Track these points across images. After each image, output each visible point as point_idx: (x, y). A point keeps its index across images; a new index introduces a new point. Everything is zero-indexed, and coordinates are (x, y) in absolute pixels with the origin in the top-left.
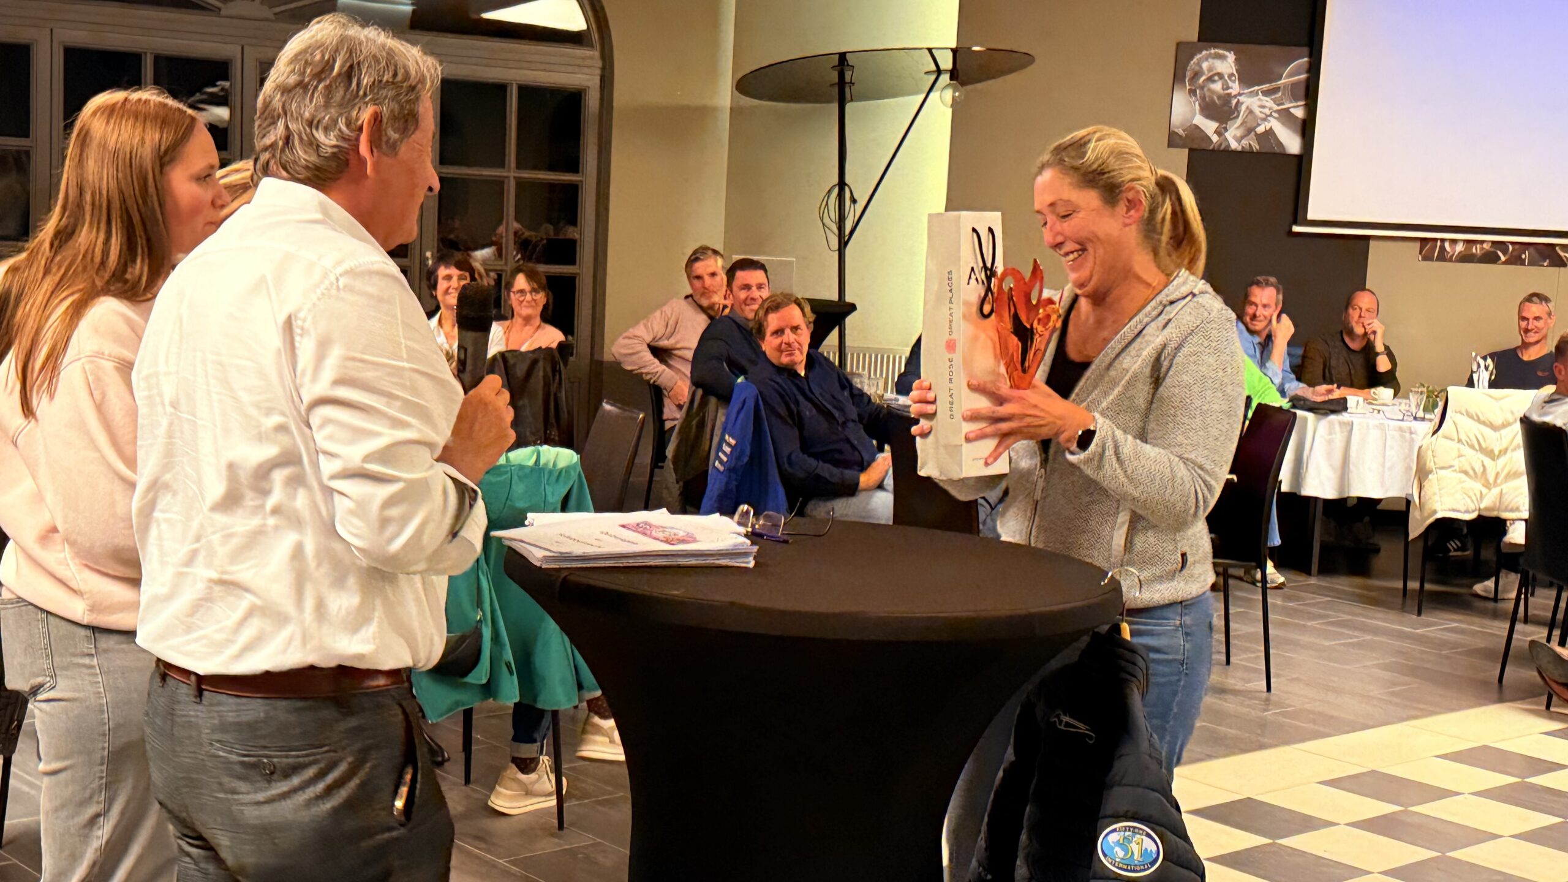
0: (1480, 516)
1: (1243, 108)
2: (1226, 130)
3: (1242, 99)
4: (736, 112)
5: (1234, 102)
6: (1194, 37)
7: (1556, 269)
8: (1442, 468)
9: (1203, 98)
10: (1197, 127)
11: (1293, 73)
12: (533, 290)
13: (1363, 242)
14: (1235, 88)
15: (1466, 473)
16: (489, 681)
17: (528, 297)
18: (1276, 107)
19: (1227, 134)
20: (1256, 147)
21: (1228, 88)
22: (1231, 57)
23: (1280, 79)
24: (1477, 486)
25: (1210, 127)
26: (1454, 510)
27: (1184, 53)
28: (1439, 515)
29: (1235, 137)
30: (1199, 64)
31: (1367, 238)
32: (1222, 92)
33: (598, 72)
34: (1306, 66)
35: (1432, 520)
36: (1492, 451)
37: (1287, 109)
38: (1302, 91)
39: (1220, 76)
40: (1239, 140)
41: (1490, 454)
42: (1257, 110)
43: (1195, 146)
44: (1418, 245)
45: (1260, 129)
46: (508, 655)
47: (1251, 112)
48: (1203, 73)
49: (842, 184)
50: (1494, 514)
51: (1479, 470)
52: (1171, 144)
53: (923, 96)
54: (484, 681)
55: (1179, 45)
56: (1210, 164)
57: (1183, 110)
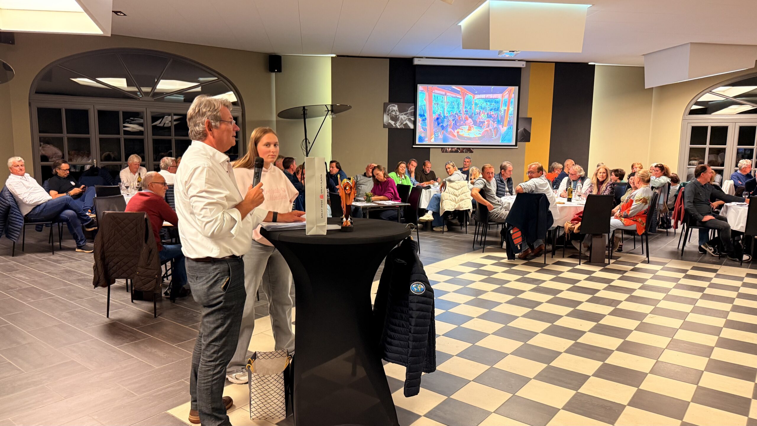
0: (455, 210)
1: (400, 118)
2: (396, 123)
3: (399, 116)
5: (398, 117)
6: (387, 101)
7: (471, 154)
8: (446, 199)
9: (391, 116)
10: (390, 123)
11: (411, 110)
13: (428, 149)
14: (398, 113)
15: (451, 200)
18: (407, 118)
20: (403, 127)
21: (396, 113)
22: (396, 106)
23: (408, 111)
24: (454, 203)
25: (393, 123)
26: (449, 209)
27: (385, 105)
28: (446, 210)
29: (398, 125)
30: (389, 108)
31: (430, 148)
32: (395, 114)
33: (241, 112)
34: (414, 108)
35: (444, 212)
36: (457, 195)
37: (410, 118)
38: (413, 114)
39: (394, 110)
40: (399, 126)
41: (456, 196)
42: (403, 119)
43: (389, 127)
44: (441, 149)
45: (404, 123)
47: (402, 119)
48: (390, 110)
49: (306, 139)
50: (458, 209)
51: (454, 199)
52: (384, 127)
53: (325, 117)
55: (384, 103)
56: (393, 132)
57: (386, 119)
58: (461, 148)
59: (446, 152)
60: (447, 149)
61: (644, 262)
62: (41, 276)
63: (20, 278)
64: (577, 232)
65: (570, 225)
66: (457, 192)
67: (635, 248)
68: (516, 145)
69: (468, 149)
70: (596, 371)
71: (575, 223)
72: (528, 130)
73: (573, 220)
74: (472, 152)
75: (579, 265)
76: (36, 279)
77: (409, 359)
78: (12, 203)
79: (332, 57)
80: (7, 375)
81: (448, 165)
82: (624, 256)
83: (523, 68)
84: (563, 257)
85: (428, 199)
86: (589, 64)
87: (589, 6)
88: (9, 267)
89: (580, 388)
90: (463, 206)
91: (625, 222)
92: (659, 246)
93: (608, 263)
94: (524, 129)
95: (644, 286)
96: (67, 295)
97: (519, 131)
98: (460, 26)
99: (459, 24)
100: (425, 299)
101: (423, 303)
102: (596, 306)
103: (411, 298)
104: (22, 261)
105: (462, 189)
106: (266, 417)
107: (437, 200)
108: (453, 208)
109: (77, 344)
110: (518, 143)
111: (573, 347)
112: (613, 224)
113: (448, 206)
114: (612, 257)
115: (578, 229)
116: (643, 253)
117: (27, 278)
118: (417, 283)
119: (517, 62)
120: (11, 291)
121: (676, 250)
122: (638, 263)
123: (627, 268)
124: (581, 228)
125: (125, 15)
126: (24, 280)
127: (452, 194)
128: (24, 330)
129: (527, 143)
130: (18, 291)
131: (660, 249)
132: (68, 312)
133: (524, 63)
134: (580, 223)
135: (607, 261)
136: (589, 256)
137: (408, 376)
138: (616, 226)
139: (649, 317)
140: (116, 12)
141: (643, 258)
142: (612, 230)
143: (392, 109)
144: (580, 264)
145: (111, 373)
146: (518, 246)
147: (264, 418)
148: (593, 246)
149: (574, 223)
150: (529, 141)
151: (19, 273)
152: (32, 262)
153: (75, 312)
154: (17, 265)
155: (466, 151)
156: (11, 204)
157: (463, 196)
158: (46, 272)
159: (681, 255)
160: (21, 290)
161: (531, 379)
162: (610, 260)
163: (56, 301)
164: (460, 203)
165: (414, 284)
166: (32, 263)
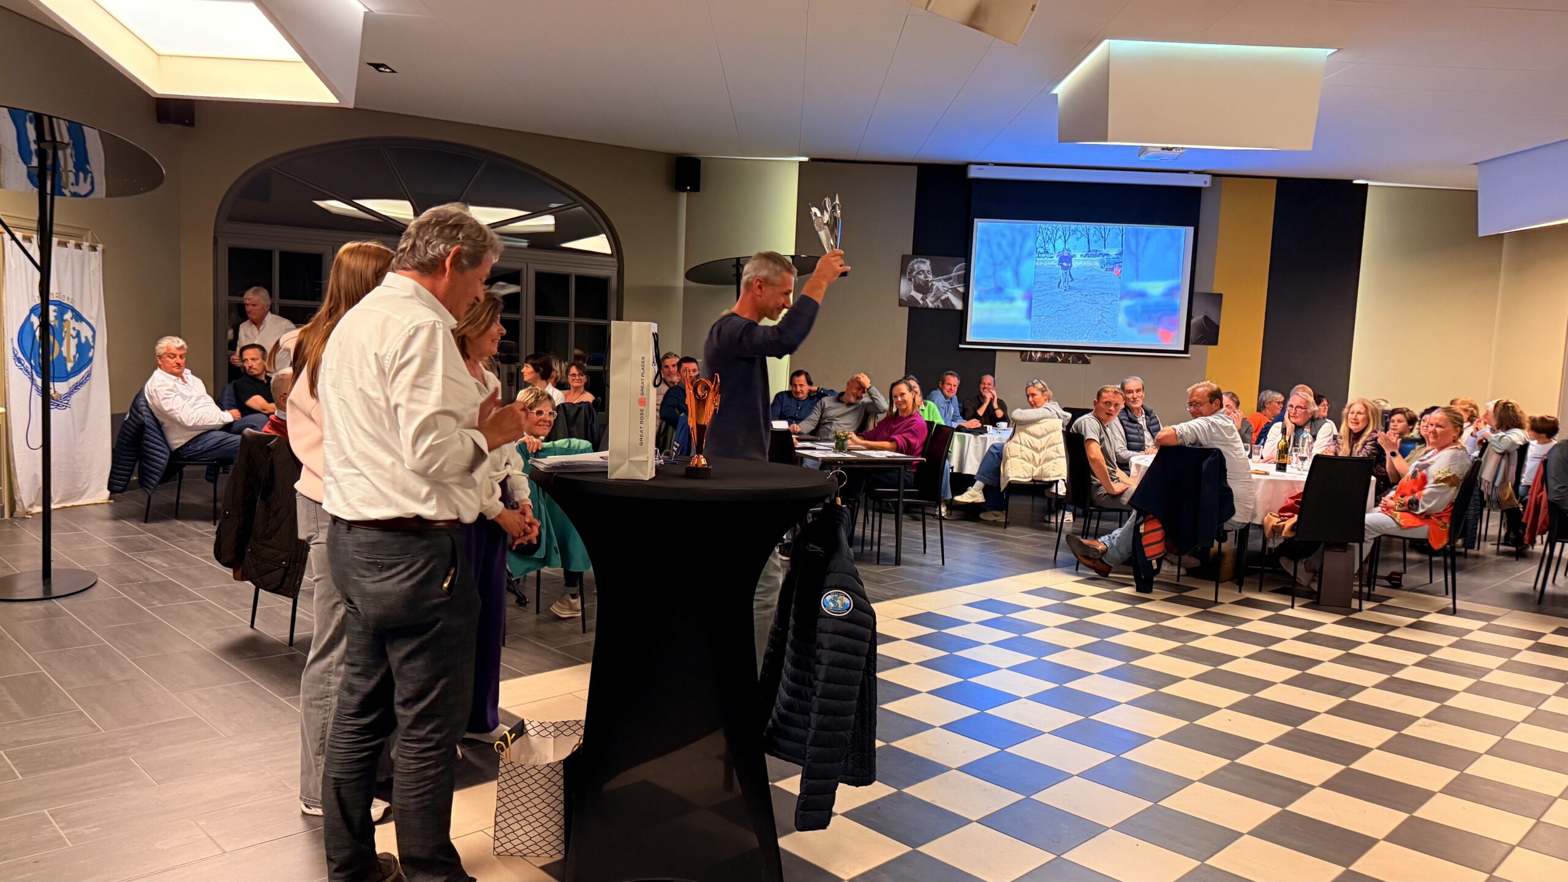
0: (1033, 480)
1: (935, 287)
2: (926, 298)
3: (934, 283)
4: (686, 289)
5: (930, 284)
6: (910, 252)
7: (1084, 365)
8: (1014, 457)
9: (915, 282)
10: (913, 296)
11: (957, 271)
12: (580, 374)
13: (993, 353)
14: (930, 277)
15: (1024, 459)
16: (545, 557)
17: (577, 378)
18: (950, 287)
19: (927, 300)
20: (941, 306)
21: (927, 277)
22: (928, 262)
23: (952, 273)
24: (1030, 466)
25: (919, 296)
26: (1018, 477)
27: (905, 260)
28: (1010, 479)
29: (931, 302)
30: (913, 265)
31: (995, 350)
32: (924, 279)
33: (616, 269)
34: (964, 267)
36: (1037, 448)
37: (955, 288)
38: (962, 279)
39: (923, 271)
40: (933, 303)
41: (1036, 450)
42: (941, 288)
43: (911, 306)
44: (1019, 354)
45: (943, 298)
46: (556, 544)
47: (938, 289)
48: (915, 270)
50: (1039, 479)
52: (900, 305)
54: (543, 557)
55: (903, 257)
56: (917, 315)
57: (906, 288)
58: (1064, 353)
59: (1031, 359)
60: (1033, 354)
61: (1443, 611)
62: (190, 563)
63: (151, 564)
64: (1290, 535)
65: (1275, 521)
66: (1038, 444)
67: (1431, 582)
68: (1186, 351)
69: (1081, 356)
70: (1260, 826)
71: (1287, 516)
72: (1213, 318)
73: (1283, 510)
74: (1087, 362)
75: (1290, 609)
76: (181, 567)
77: (808, 751)
78: (148, 420)
79: (800, 162)
80: (68, 734)
81: (1031, 388)
82: (1399, 597)
83: (1205, 188)
84: (1260, 591)
85: (980, 456)
86: (1355, 182)
87: (1330, 51)
88: (139, 544)
89: (1212, 856)
90: (1051, 473)
91: (1403, 520)
92: (1489, 581)
93: (1358, 607)
94: (1206, 318)
95: (1431, 660)
96: (225, 600)
97: (1193, 321)
98: (1056, 95)
99: (1054, 92)
100: (852, 626)
101: (847, 634)
102: (1304, 694)
103: (821, 622)
104: (167, 533)
105: (1049, 435)
106: (525, 852)
107: (995, 459)
108: (1027, 475)
109: (214, 687)
110: (1191, 347)
111: (1222, 773)
112: (1375, 525)
113: (1017, 471)
114: (1372, 598)
115: (1293, 528)
116: (1447, 593)
117: (164, 565)
118: (835, 593)
119: (1192, 176)
120: (127, 586)
121: (1531, 592)
122: (1428, 613)
123: (1400, 622)
124: (1297, 528)
125: (393, 71)
126: (157, 567)
127: (1027, 446)
128: (126, 655)
129: (1211, 348)
130: (140, 586)
131: (1490, 587)
132: (216, 630)
133: (1208, 178)
134: (1296, 516)
135: (1355, 604)
136: (1316, 590)
137: (805, 785)
138: (1381, 529)
139: (1421, 725)
140: (377, 66)
141: (1445, 603)
142: (1369, 537)
143: (918, 268)
144: (1292, 607)
145: (258, 745)
146: (1154, 562)
147: (520, 854)
148: (1325, 569)
149: (1284, 516)
150: (1215, 343)
151: (153, 555)
152: (184, 536)
153: (230, 630)
154: (154, 541)
155: (1075, 359)
156: (146, 423)
157: (1050, 452)
158: (202, 557)
159: (1537, 602)
160: (146, 585)
161: (1108, 828)
162: (1363, 602)
163: (202, 608)
164: (1044, 466)
165: (829, 594)
166: (184, 540)
